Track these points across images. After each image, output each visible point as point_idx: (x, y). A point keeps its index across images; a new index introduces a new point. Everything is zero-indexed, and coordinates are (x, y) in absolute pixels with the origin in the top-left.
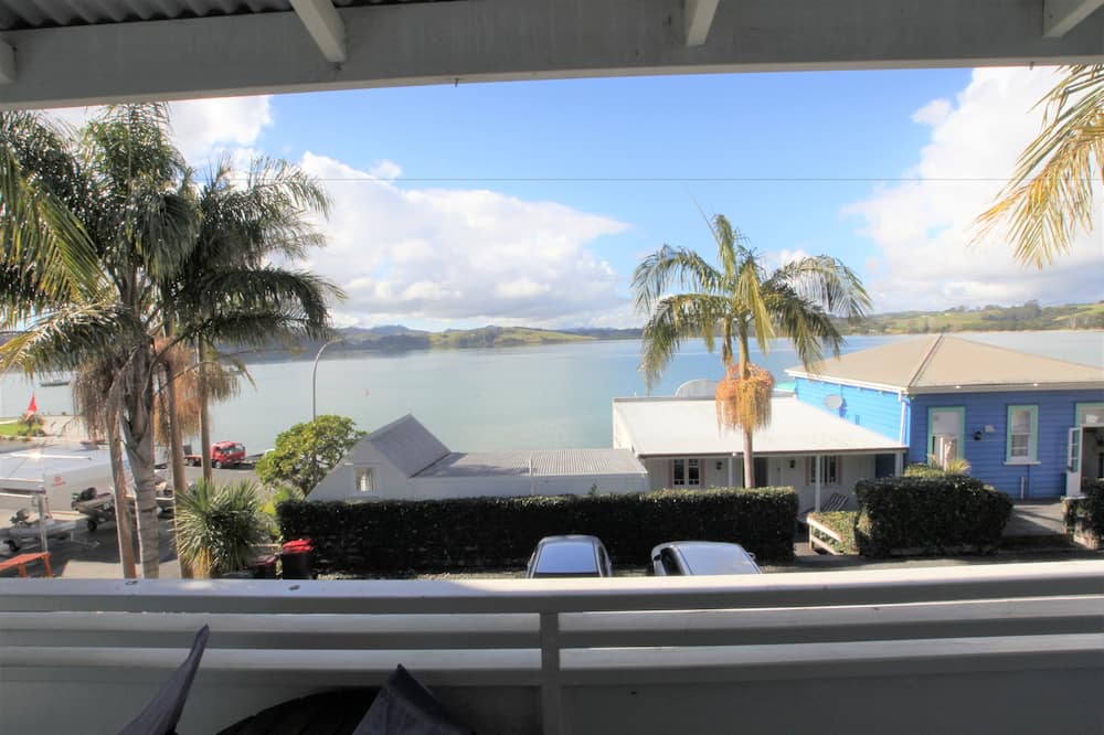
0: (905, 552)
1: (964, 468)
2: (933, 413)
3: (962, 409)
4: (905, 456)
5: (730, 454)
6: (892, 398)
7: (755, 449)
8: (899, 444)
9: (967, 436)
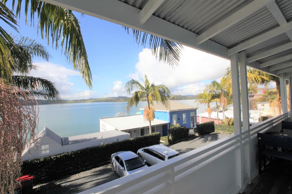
0: (176, 142)
1: (179, 125)
2: (173, 115)
3: (177, 114)
4: (169, 124)
5: (140, 128)
6: (167, 113)
7: (151, 125)
8: (168, 122)
9: (178, 119)
